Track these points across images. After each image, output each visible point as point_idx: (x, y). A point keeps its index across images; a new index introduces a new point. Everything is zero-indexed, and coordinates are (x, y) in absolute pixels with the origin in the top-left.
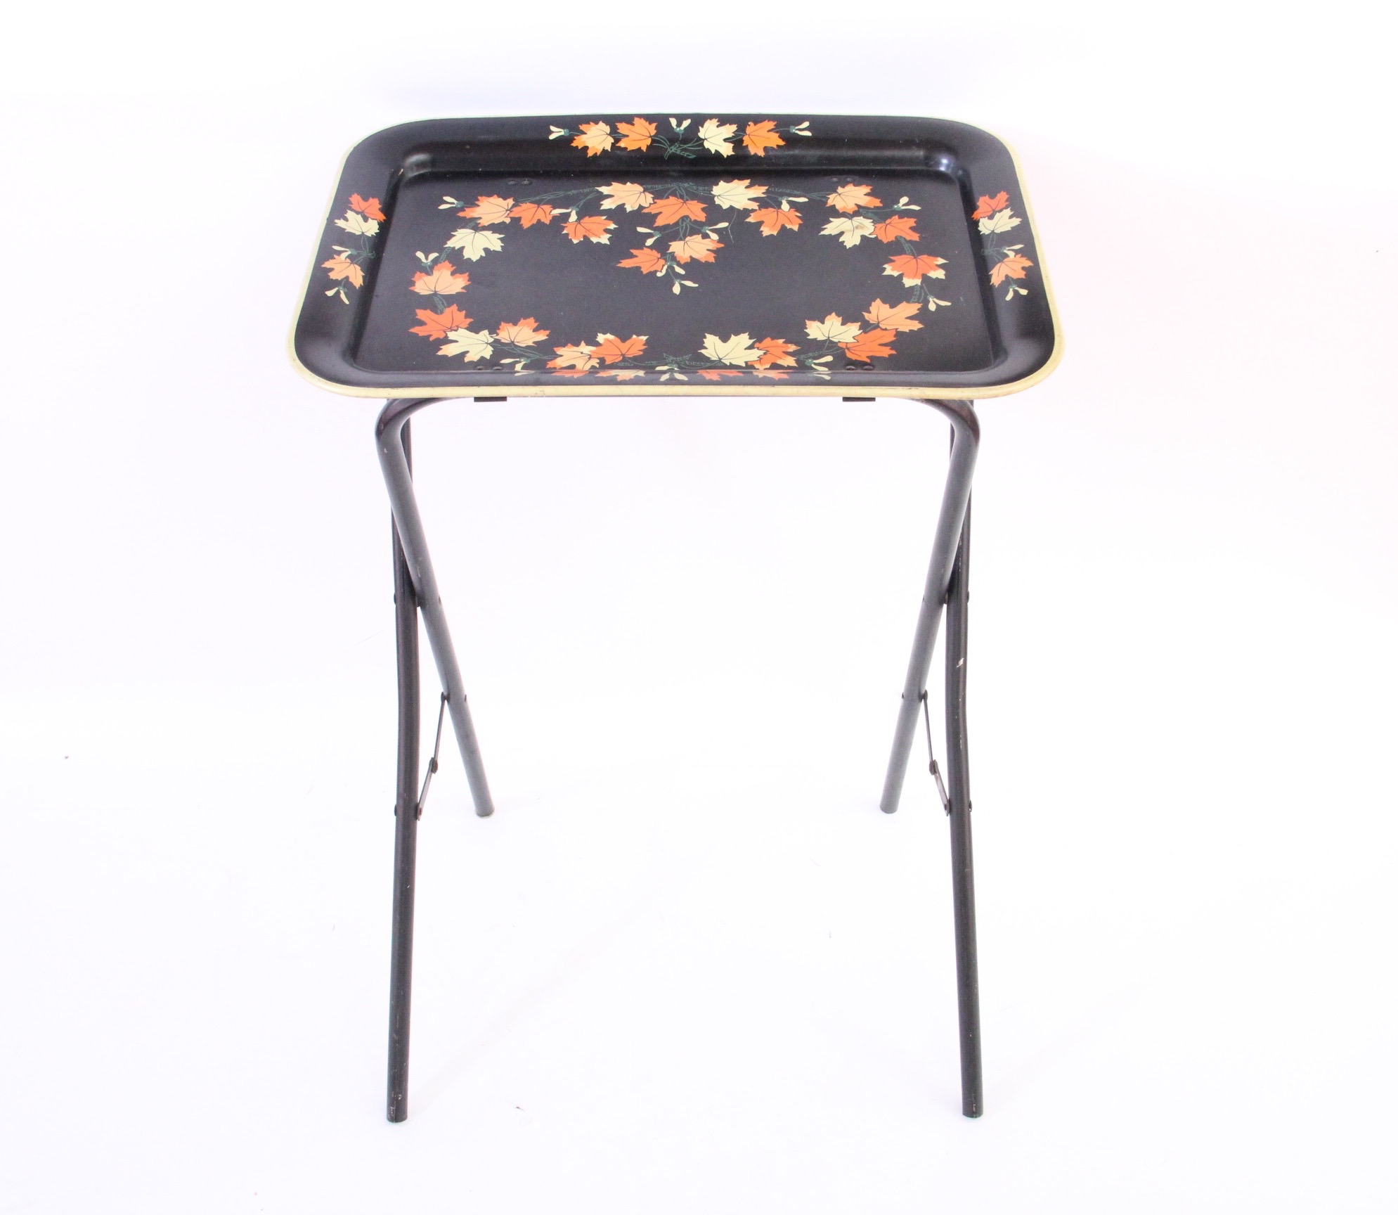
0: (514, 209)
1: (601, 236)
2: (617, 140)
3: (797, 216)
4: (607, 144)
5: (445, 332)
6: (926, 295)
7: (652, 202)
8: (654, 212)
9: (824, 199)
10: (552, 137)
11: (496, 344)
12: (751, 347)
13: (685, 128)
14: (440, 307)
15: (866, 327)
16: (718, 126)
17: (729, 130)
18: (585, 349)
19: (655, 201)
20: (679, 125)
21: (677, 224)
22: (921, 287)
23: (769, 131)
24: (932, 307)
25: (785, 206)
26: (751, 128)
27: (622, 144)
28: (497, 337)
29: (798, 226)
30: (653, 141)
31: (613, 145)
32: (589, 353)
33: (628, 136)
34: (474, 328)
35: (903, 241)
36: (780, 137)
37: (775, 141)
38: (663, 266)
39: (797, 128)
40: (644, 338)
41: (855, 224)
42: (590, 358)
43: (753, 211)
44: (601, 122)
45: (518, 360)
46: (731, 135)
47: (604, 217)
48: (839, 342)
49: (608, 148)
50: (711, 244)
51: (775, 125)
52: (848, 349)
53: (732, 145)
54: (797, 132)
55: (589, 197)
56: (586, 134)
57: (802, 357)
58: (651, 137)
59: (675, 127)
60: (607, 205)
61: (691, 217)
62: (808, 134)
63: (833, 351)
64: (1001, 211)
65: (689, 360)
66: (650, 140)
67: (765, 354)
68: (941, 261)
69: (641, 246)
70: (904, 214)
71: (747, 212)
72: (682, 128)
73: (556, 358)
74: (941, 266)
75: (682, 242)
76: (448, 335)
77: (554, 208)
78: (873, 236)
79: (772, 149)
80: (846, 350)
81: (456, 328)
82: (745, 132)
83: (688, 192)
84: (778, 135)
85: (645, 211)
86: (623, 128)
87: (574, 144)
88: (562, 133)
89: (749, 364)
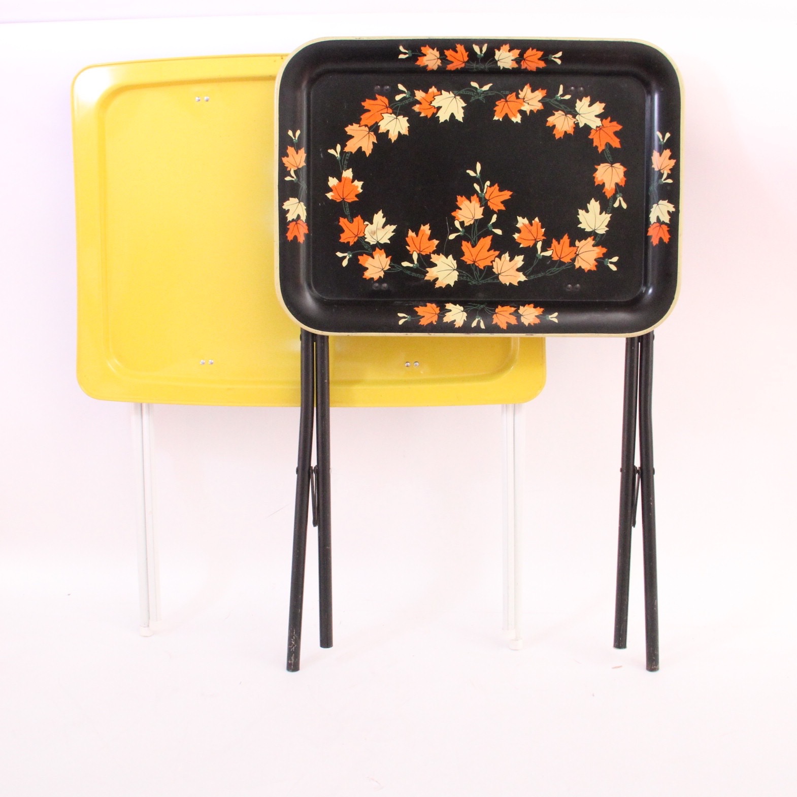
0: (573, 256)
1: (522, 225)
2: (516, 311)
3: (409, 246)
4: (522, 310)
5: (603, 126)
6: (341, 161)
7: (493, 262)
8: (492, 252)
9: (393, 264)
10: (556, 314)
11: (575, 114)
12: (439, 108)
13: (475, 320)
14: (608, 151)
15: (374, 128)
16: (455, 321)
17: (448, 318)
18: (526, 108)
19: (491, 264)
20: (479, 322)
21: (479, 239)
22: (343, 169)
23: (424, 317)
24: (339, 147)
25: (415, 257)
26: (434, 319)
27: (513, 309)
28: (575, 120)
29: (409, 235)
30: (495, 310)
31: (519, 309)
32: (525, 104)
33: (510, 314)
34: (587, 128)
35: (349, 217)
36: (417, 312)
37: (420, 310)
38: (486, 193)
39: (406, 319)
40: (496, 118)
41: (375, 237)
42: (524, 99)
43: (434, 252)
44: (527, 326)
45: (562, 98)
46: (447, 314)
47: (521, 246)
48: (391, 114)
49: (521, 308)
50: (460, 216)
51: (420, 321)
52: (387, 108)
53: (446, 308)
54: (406, 316)
55: (531, 269)
56: (536, 316)
57: (411, 100)
58: (496, 313)
59: (481, 320)
60: (519, 260)
61: (470, 245)
62: (400, 315)
63: (395, 104)
65: (472, 96)
66: (496, 311)
67: (431, 103)
68: (330, 195)
69: (500, 213)
70: (345, 248)
71: (438, 251)
72: (477, 320)
73: (542, 99)
74: (330, 190)
75: (476, 218)
76: (600, 122)
77: (550, 257)
78: (366, 223)
79: (422, 306)
80: (388, 106)
81: (598, 129)
82: (438, 316)
83: (472, 274)
84: (418, 314)
85: (497, 253)
86: (513, 321)
87: (542, 309)
88: (550, 316)
89: (439, 93)
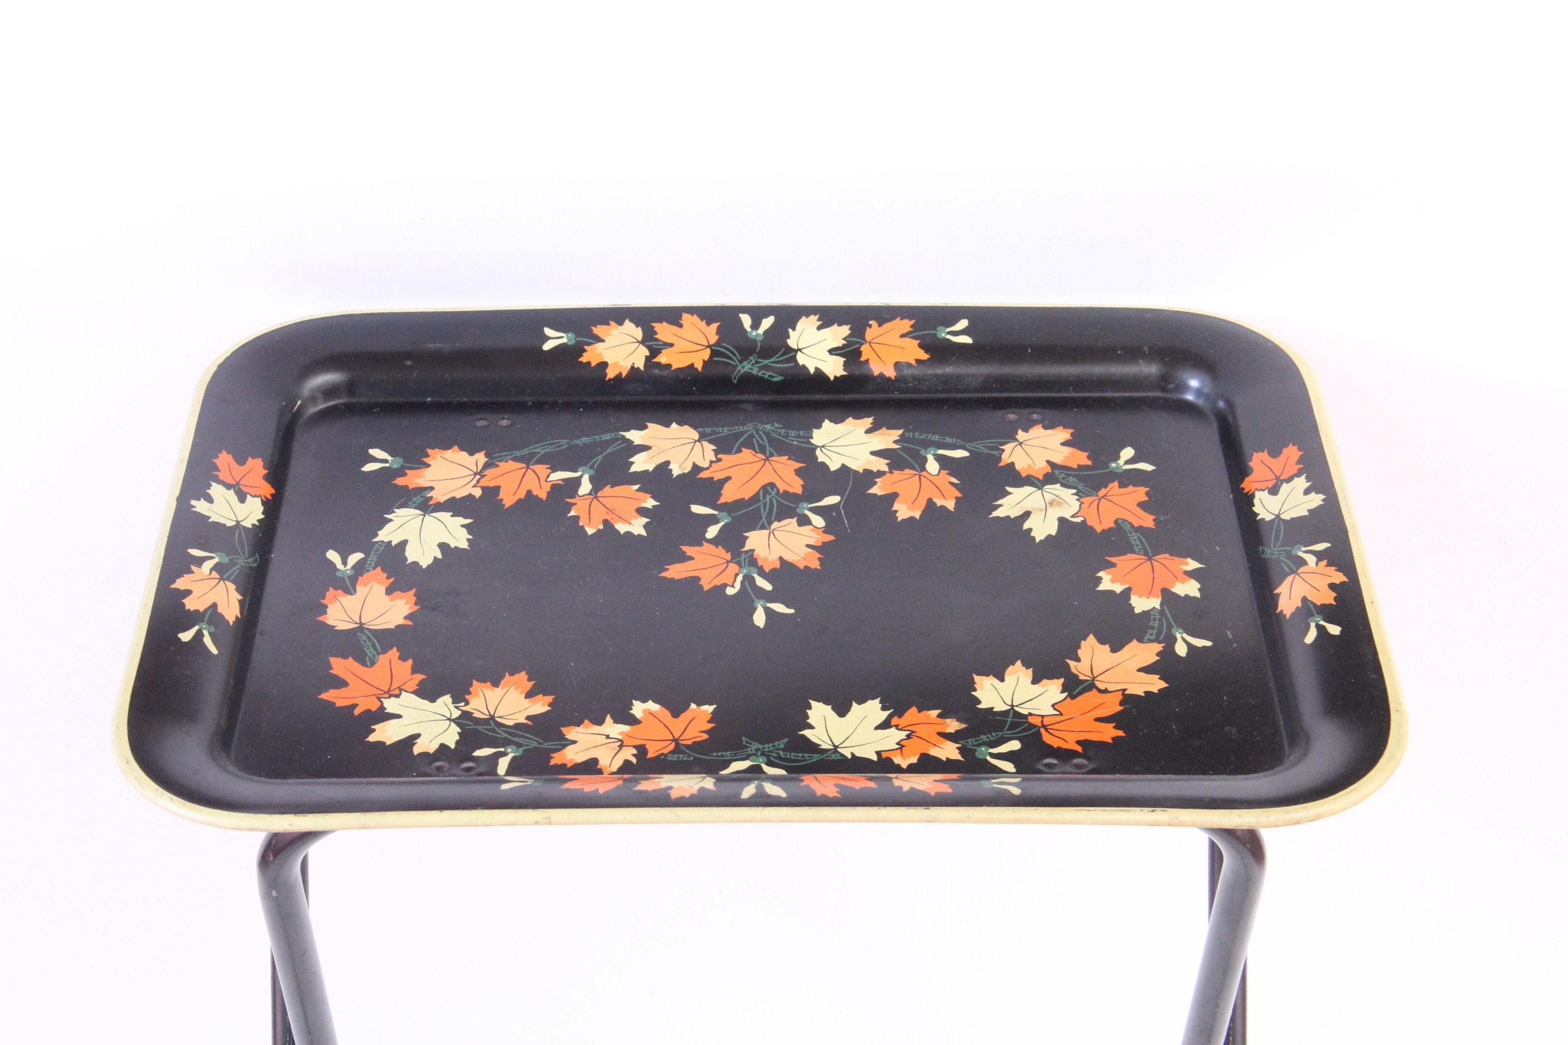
0: (487, 472)
1: (633, 521)
2: (654, 352)
3: (951, 483)
4: (638, 358)
5: (379, 699)
6: (1170, 627)
7: (714, 459)
8: (717, 477)
9: (995, 453)
10: (547, 346)
11: (465, 721)
12: (885, 725)
13: (766, 332)
14: (370, 652)
15: (1074, 687)
16: (819, 328)
17: (838, 335)
18: (613, 729)
19: (720, 456)
20: (756, 325)
21: (755, 498)
22: (1162, 612)
23: (903, 336)
24: (1181, 650)
25: (932, 466)
26: (873, 331)
27: (662, 359)
28: (467, 708)
29: (954, 501)
30: (714, 353)
31: (648, 359)
32: (620, 737)
33: (671, 345)
34: (428, 692)
35: (1127, 528)
36: (921, 346)
37: (912, 352)
38: (737, 575)
39: (948, 330)
40: (709, 709)
41: (1049, 497)
42: (621, 746)
43: (881, 474)
44: (627, 321)
45: (502, 750)
46: (840, 343)
47: (636, 487)
48: (1030, 714)
49: (640, 364)
50: (813, 534)
51: (912, 326)
52: (1044, 726)
53: (842, 360)
54: (949, 337)
55: (610, 450)
56: (603, 341)
57: (971, 742)
58: (709, 346)
59: (749, 329)
60: (641, 463)
61: (778, 486)
62: (966, 340)
63: (1020, 732)
64: (1289, 480)
65: (783, 750)
66: (708, 352)
67: (909, 737)
68: (1192, 565)
69: (698, 539)
70: (1129, 479)
71: (870, 477)
72: (761, 330)
73: (565, 746)
74: (1192, 574)
75: (765, 532)
76: (385, 705)
77: (554, 470)
78: (1078, 520)
79: (909, 365)
80: (1042, 730)
81: (397, 692)
82: (864, 339)
83: (771, 440)
84: (918, 342)
85: (704, 475)
86: (664, 331)
87: (584, 359)
88: (564, 340)
89: (884, 755)
